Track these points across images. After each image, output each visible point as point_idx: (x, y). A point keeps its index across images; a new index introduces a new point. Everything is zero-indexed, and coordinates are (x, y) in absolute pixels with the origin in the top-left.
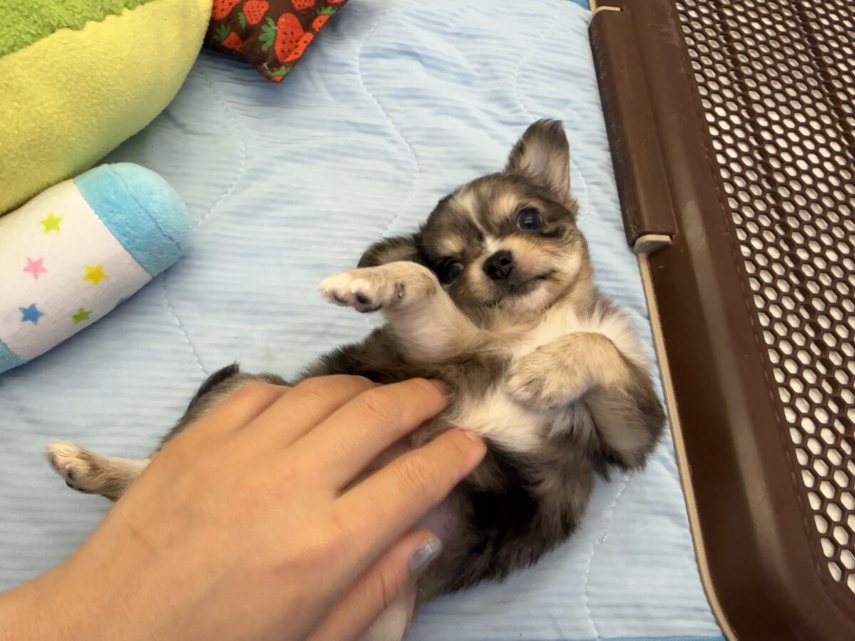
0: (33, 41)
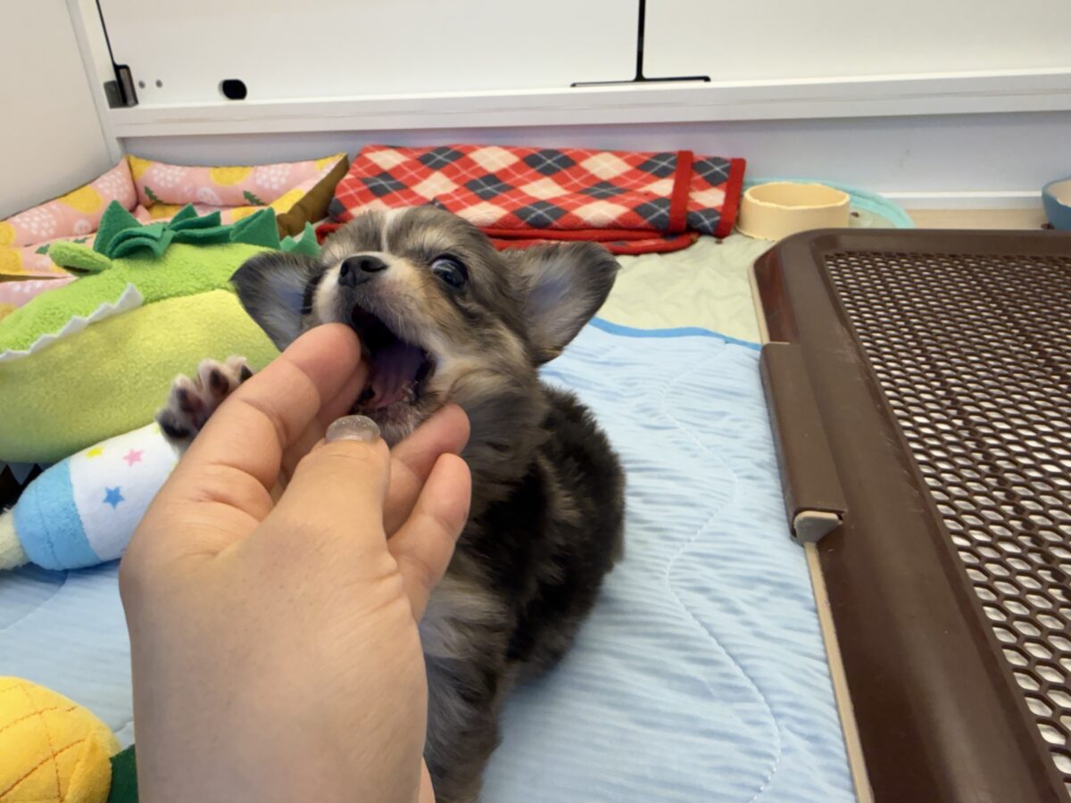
0: (196, 292)
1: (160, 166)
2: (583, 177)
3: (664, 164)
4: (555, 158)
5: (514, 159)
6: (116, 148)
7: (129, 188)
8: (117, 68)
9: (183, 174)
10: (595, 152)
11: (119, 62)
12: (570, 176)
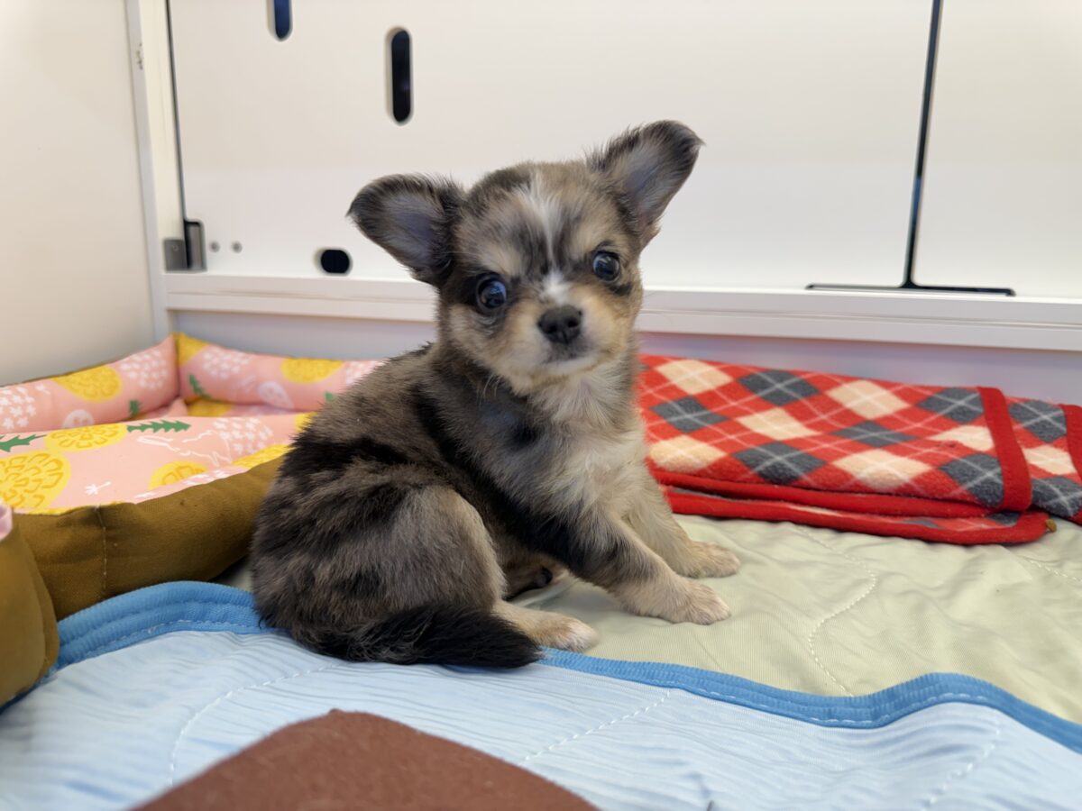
1: (216, 350)
2: (835, 412)
3: (961, 403)
4: (787, 382)
5: (724, 379)
6: (163, 322)
7: (166, 373)
8: (187, 224)
9: (245, 362)
10: (849, 379)
11: (191, 217)
12: (814, 410)
